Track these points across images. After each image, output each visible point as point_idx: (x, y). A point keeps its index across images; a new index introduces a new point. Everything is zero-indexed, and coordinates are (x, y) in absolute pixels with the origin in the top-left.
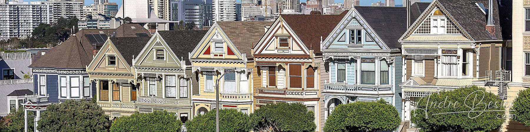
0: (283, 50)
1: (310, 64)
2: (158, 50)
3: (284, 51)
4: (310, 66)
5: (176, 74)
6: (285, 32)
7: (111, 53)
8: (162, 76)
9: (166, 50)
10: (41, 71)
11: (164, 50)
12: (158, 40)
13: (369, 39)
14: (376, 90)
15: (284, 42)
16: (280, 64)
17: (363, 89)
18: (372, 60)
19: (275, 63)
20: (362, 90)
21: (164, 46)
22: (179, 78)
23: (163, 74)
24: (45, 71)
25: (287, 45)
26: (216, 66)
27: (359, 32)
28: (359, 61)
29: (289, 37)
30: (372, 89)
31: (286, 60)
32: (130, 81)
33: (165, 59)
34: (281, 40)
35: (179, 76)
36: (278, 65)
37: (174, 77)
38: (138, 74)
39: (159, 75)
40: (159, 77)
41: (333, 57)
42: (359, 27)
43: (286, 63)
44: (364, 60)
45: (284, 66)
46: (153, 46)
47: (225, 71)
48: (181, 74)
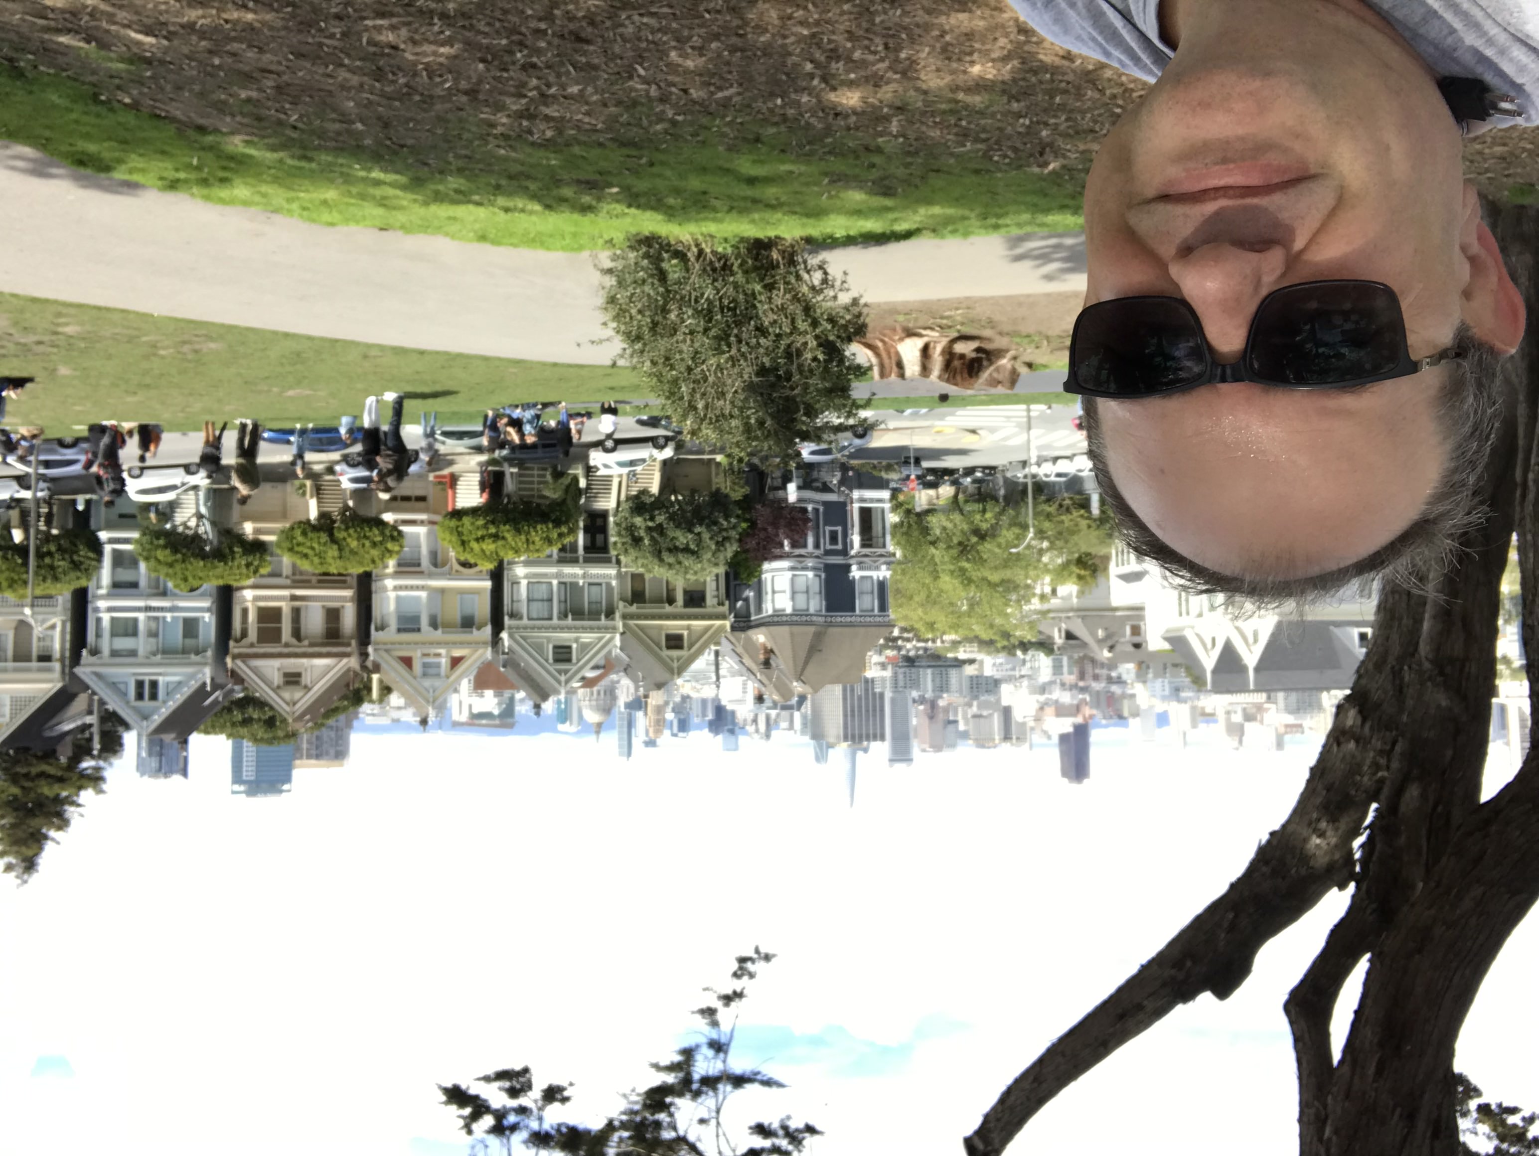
0: (295, 665)
2: (569, 660)
3: (291, 663)
4: (237, 641)
5: (525, 621)
6: (287, 695)
7: (675, 653)
8: (559, 618)
9: (547, 660)
10: (868, 619)
11: (551, 660)
12: (563, 678)
13: (122, 687)
15: (292, 679)
16: (299, 644)
18: (114, 653)
19: (312, 645)
21: (551, 669)
22: (519, 615)
23: (555, 621)
24: (859, 619)
25: (286, 675)
26: (438, 634)
27: (140, 696)
28: (141, 652)
29: (279, 687)
31: (286, 650)
33: (551, 647)
34: (296, 682)
35: (521, 618)
36: (306, 642)
37: (535, 616)
38: (613, 619)
40: (566, 616)
41: (193, 656)
42: (139, 704)
43: (287, 645)
44: (133, 653)
45: (294, 641)
46: (574, 668)
47: (419, 630)
48: (514, 622)
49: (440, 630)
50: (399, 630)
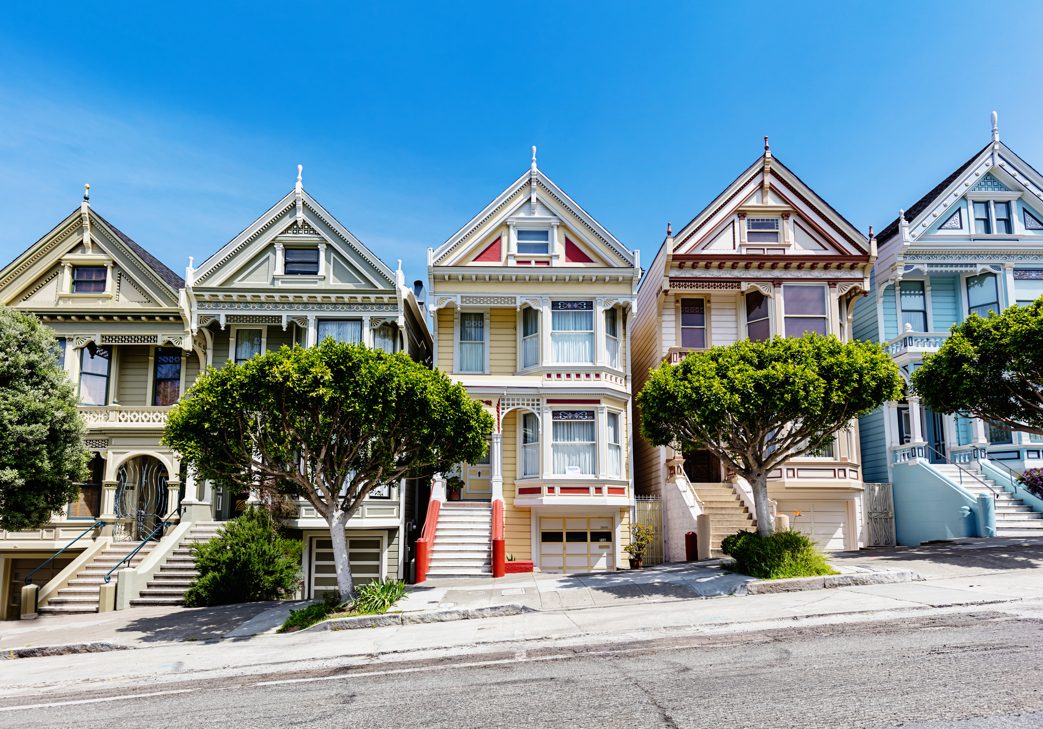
1: (856, 284)
2: (290, 249)
4: (855, 290)
5: (366, 316)
8: (305, 320)
11: (322, 247)
13: (1033, 222)
15: (763, 230)
16: (753, 284)
19: (737, 281)
21: (323, 234)
22: (376, 327)
23: (311, 315)
25: (774, 236)
26: (521, 296)
27: (1001, 208)
28: (1007, 275)
29: (787, 215)
31: (776, 273)
32: (166, 339)
33: (322, 272)
34: (754, 224)
35: (373, 320)
36: (742, 286)
38: (202, 319)
39: (295, 320)
40: (291, 325)
42: (1004, 196)
43: (777, 282)
44: (1021, 274)
45: (766, 289)
46: (276, 234)
47: (555, 305)
48: (386, 314)
49: (518, 304)
50: (590, 305)
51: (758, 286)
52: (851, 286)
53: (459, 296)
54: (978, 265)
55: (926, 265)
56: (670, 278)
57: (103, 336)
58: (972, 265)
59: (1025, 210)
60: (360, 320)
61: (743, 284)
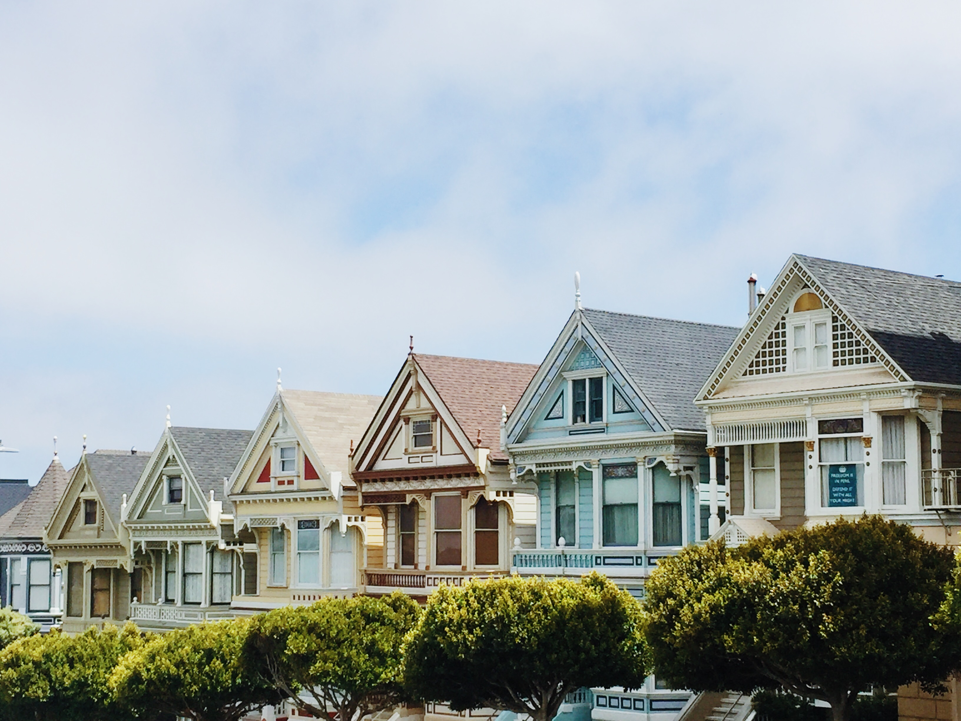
0: (421, 455)
1: (482, 492)
2: (171, 479)
3: (424, 459)
4: (482, 499)
5: (204, 540)
6: (424, 404)
7: (88, 493)
8: (177, 544)
9: (185, 478)
11: (183, 476)
12: (169, 451)
14: (641, 564)
15: (423, 434)
16: (414, 496)
17: (607, 561)
18: (631, 470)
19: (399, 494)
20: (604, 564)
21: (181, 467)
22: (210, 551)
23: (179, 541)
25: (430, 440)
26: (280, 517)
27: (597, 387)
28: (597, 474)
29: (434, 418)
30: (630, 561)
31: (428, 484)
32: (121, 563)
33: (183, 502)
34: (417, 427)
35: (208, 544)
36: (409, 499)
37: (199, 547)
38: (136, 544)
39: (173, 544)
40: (172, 549)
41: (534, 469)
42: (597, 372)
43: (428, 493)
44: (609, 472)
45: (422, 502)
46: (161, 468)
47: (299, 523)
48: (213, 538)
49: (278, 525)
50: (318, 524)
51: (417, 498)
52: (479, 494)
53: (249, 518)
54: (574, 463)
55: (534, 466)
56: (363, 493)
57: (97, 561)
58: (570, 463)
59: (614, 388)
60: (200, 543)
61: (407, 495)
